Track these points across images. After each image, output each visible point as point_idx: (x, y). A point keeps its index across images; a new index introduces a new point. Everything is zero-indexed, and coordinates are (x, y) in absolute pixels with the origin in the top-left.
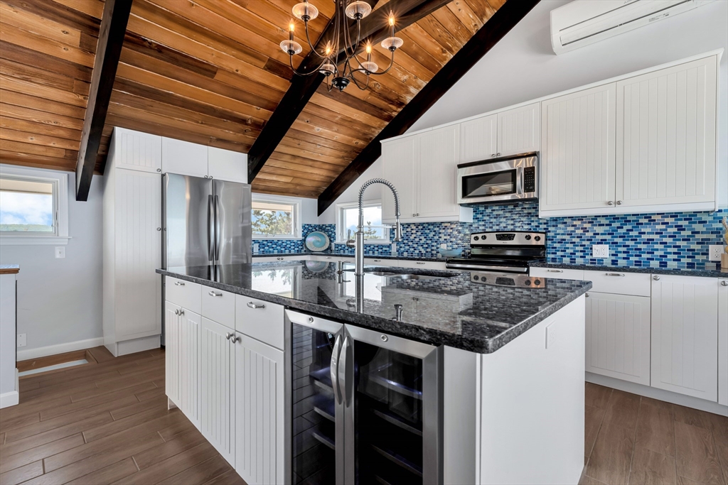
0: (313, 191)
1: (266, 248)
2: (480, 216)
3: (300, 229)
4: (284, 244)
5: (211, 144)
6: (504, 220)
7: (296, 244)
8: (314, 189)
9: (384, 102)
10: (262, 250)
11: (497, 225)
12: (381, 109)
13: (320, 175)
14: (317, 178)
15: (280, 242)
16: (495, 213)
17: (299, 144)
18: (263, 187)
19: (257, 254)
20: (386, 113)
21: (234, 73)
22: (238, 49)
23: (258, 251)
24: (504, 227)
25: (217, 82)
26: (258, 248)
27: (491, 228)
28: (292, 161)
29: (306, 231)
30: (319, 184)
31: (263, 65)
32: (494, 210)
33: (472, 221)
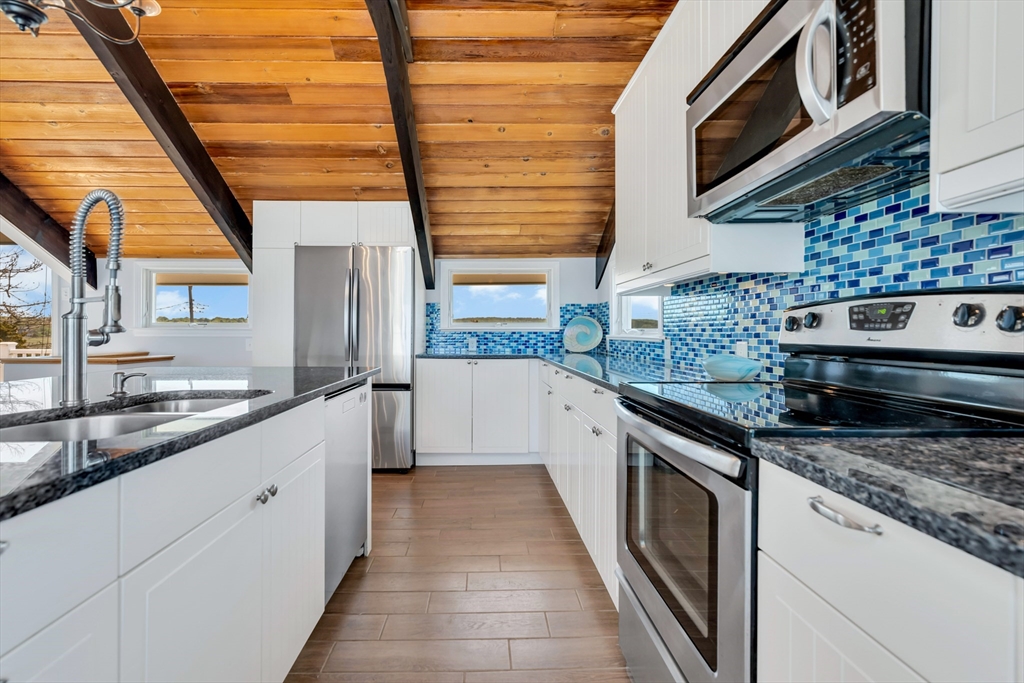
0: (579, 244)
1: (491, 344)
2: (822, 247)
3: (557, 313)
4: (524, 339)
5: (361, 197)
6: (893, 249)
7: (547, 339)
8: (575, 240)
9: (610, 20)
10: (483, 347)
11: (874, 272)
12: (615, 38)
13: (574, 213)
14: (574, 219)
15: (516, 336)
16: (867, 227)
17: (486, 166)
18: (481, 249)
19: (475, 354)
20: (635, 43)
21: (307, 86)
22: (285, 47)
23: (475, 349)
24: (897, 278)
25: (299, 107)
26: (476, 344)
27: (854, 284)
28: (496, 197)
29: (568, 316)
30: (581, 230)
31: (331, 53)
32: (863, 218)
33: (800, 266)
